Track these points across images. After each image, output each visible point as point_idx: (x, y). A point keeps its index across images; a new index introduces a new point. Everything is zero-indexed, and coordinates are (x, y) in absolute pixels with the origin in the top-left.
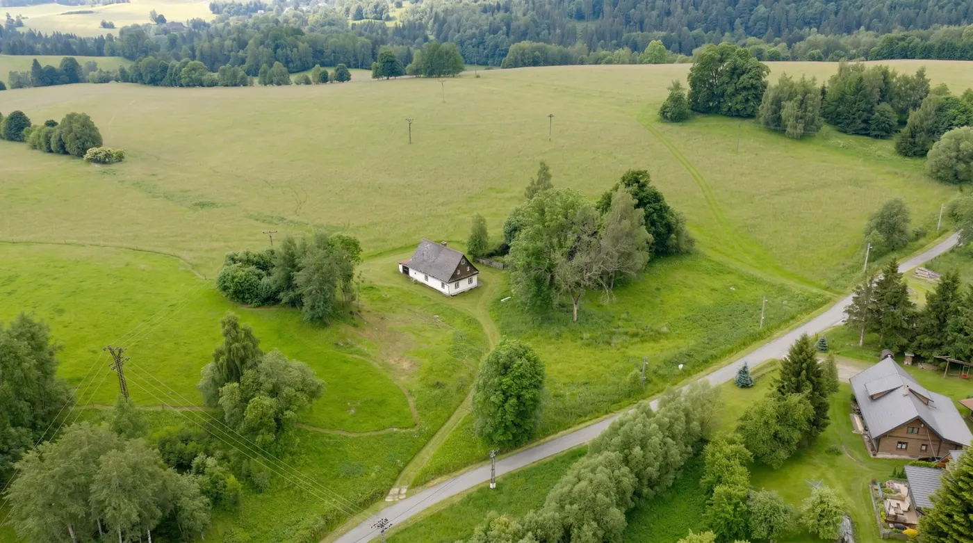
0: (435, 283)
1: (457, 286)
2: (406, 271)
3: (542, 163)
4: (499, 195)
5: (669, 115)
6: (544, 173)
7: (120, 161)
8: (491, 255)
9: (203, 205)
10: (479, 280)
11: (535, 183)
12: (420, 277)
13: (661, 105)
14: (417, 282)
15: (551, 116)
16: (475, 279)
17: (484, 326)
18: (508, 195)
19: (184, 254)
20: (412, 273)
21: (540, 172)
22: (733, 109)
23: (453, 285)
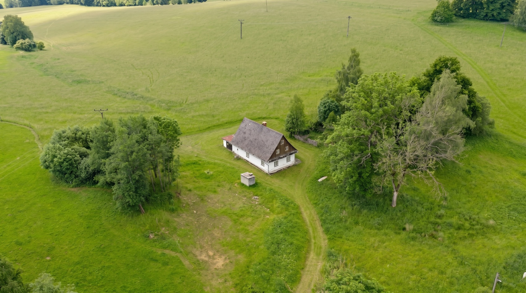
0: (255, 161)
1: (276, 164)
2: (230, 147)
3: (354, 51)
4: (312, 78)
5: (439, 19)
6: (355, 59)
7: (41, 50)
8: (306, 132)
9: (79, 82)
10: (296, 157)
11: (346, 68)
12: (242, 153)
13: (432, 13)
14: (239, 158)
15: (349, 17)
16: (292, 158)
17: (303, 210)
18: (318, 78)
19: (36, 126)
20: (234, 148)
21: (350, 59)
22: (490, 15)
23: (273, 163)
